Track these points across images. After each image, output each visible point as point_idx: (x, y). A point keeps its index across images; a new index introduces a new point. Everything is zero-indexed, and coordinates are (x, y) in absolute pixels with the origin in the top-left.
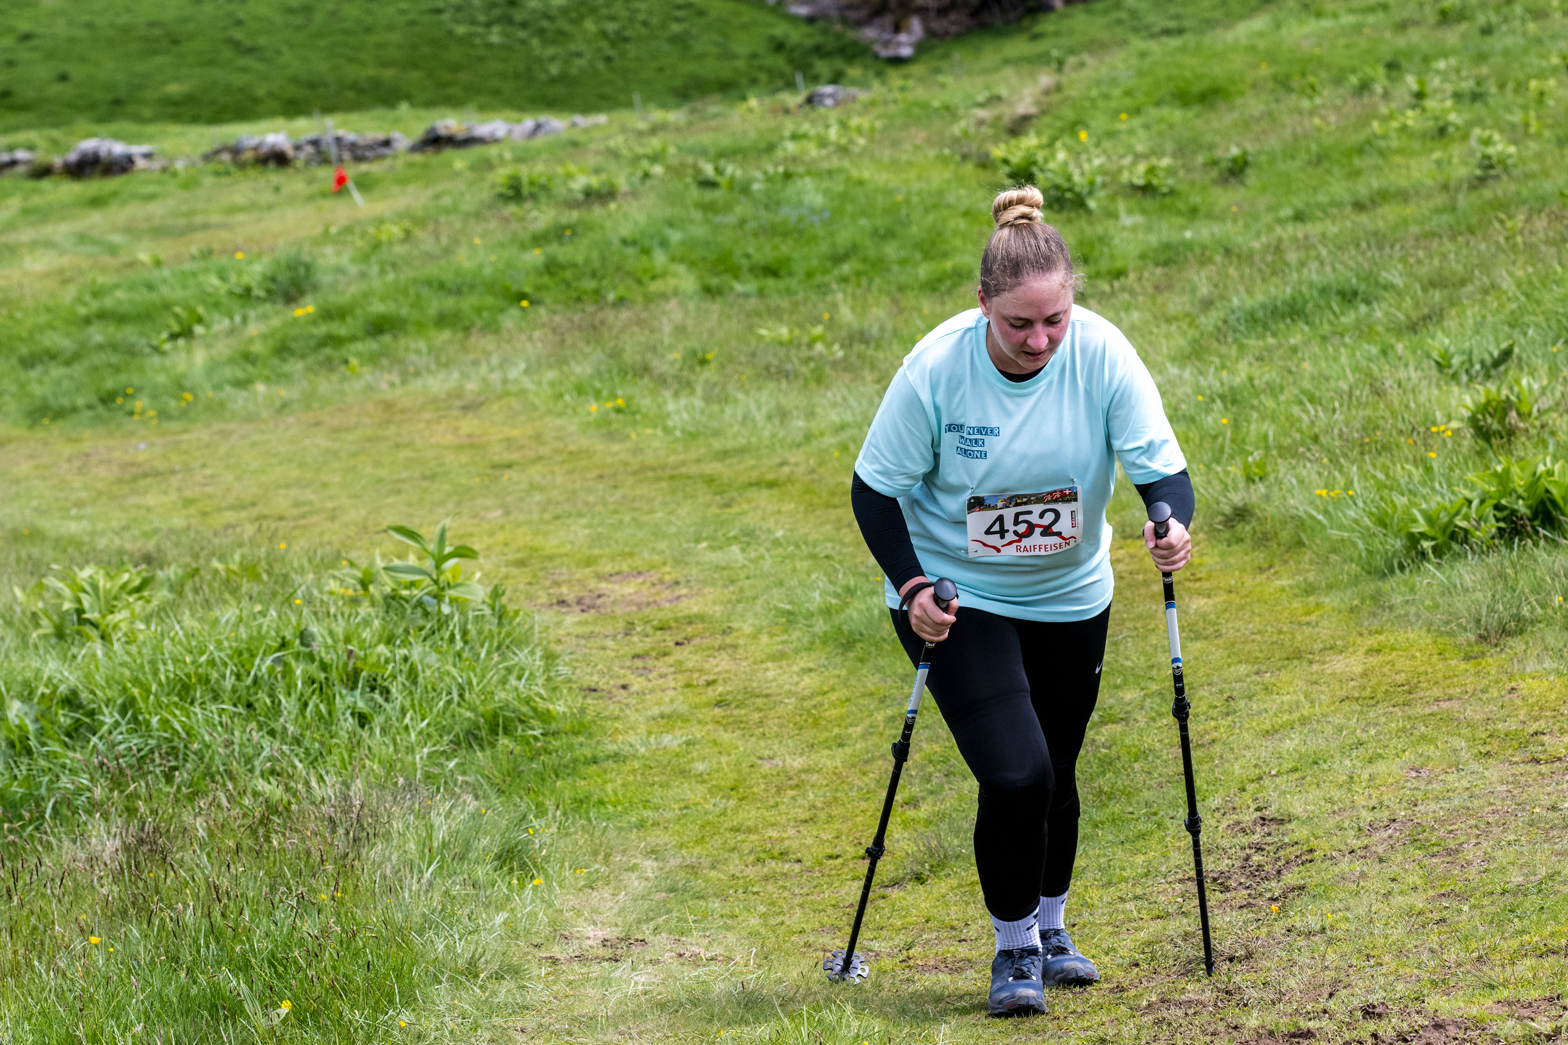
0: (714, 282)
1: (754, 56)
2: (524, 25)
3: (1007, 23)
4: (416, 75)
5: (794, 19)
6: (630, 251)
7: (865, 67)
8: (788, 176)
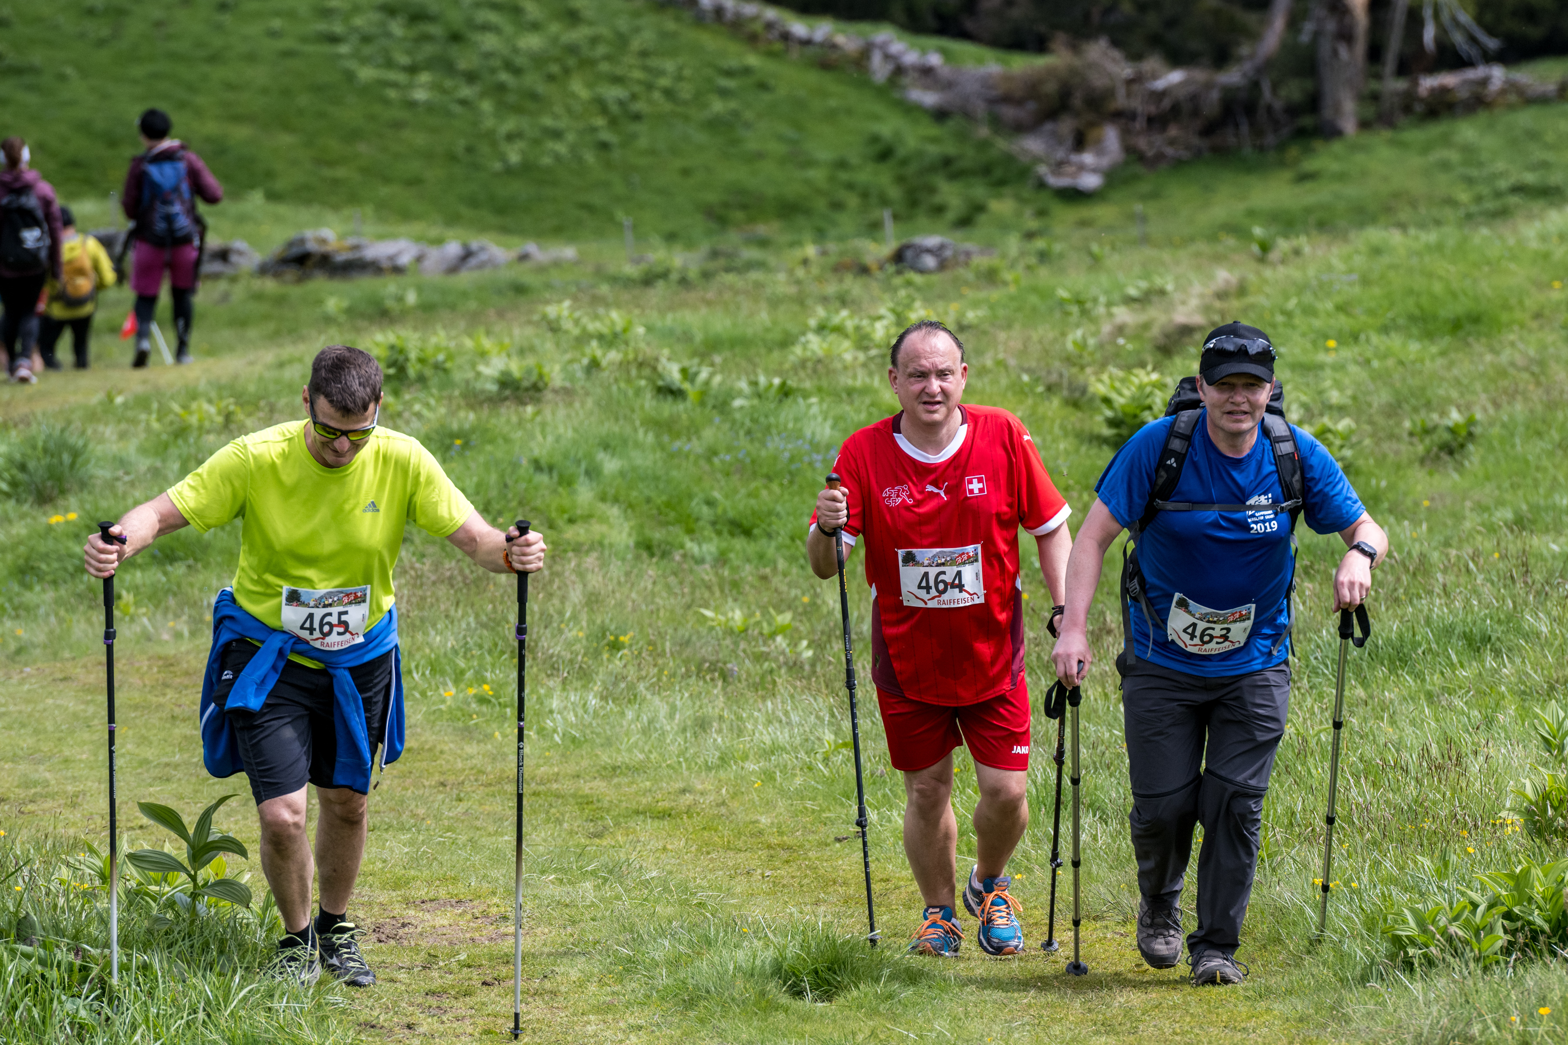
0: (657, 535)
1: (842, 164)
2: (471, 77)
3: (1261, 149)
4: (286, 139)
5: (910, 109)
6: (543, 479)
7: (1021, 200)
8: (785, 392)
